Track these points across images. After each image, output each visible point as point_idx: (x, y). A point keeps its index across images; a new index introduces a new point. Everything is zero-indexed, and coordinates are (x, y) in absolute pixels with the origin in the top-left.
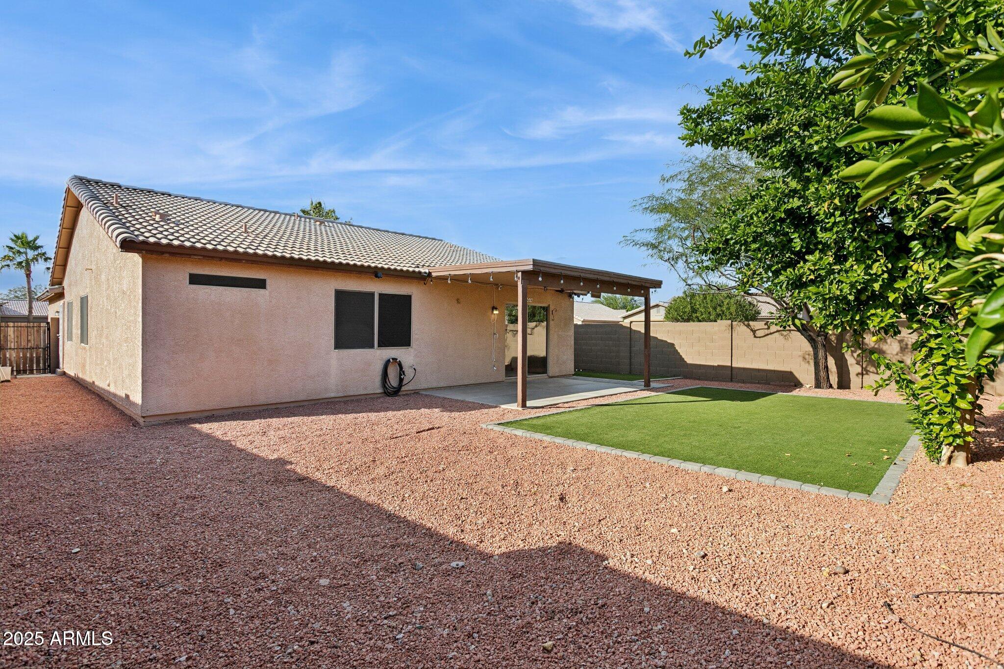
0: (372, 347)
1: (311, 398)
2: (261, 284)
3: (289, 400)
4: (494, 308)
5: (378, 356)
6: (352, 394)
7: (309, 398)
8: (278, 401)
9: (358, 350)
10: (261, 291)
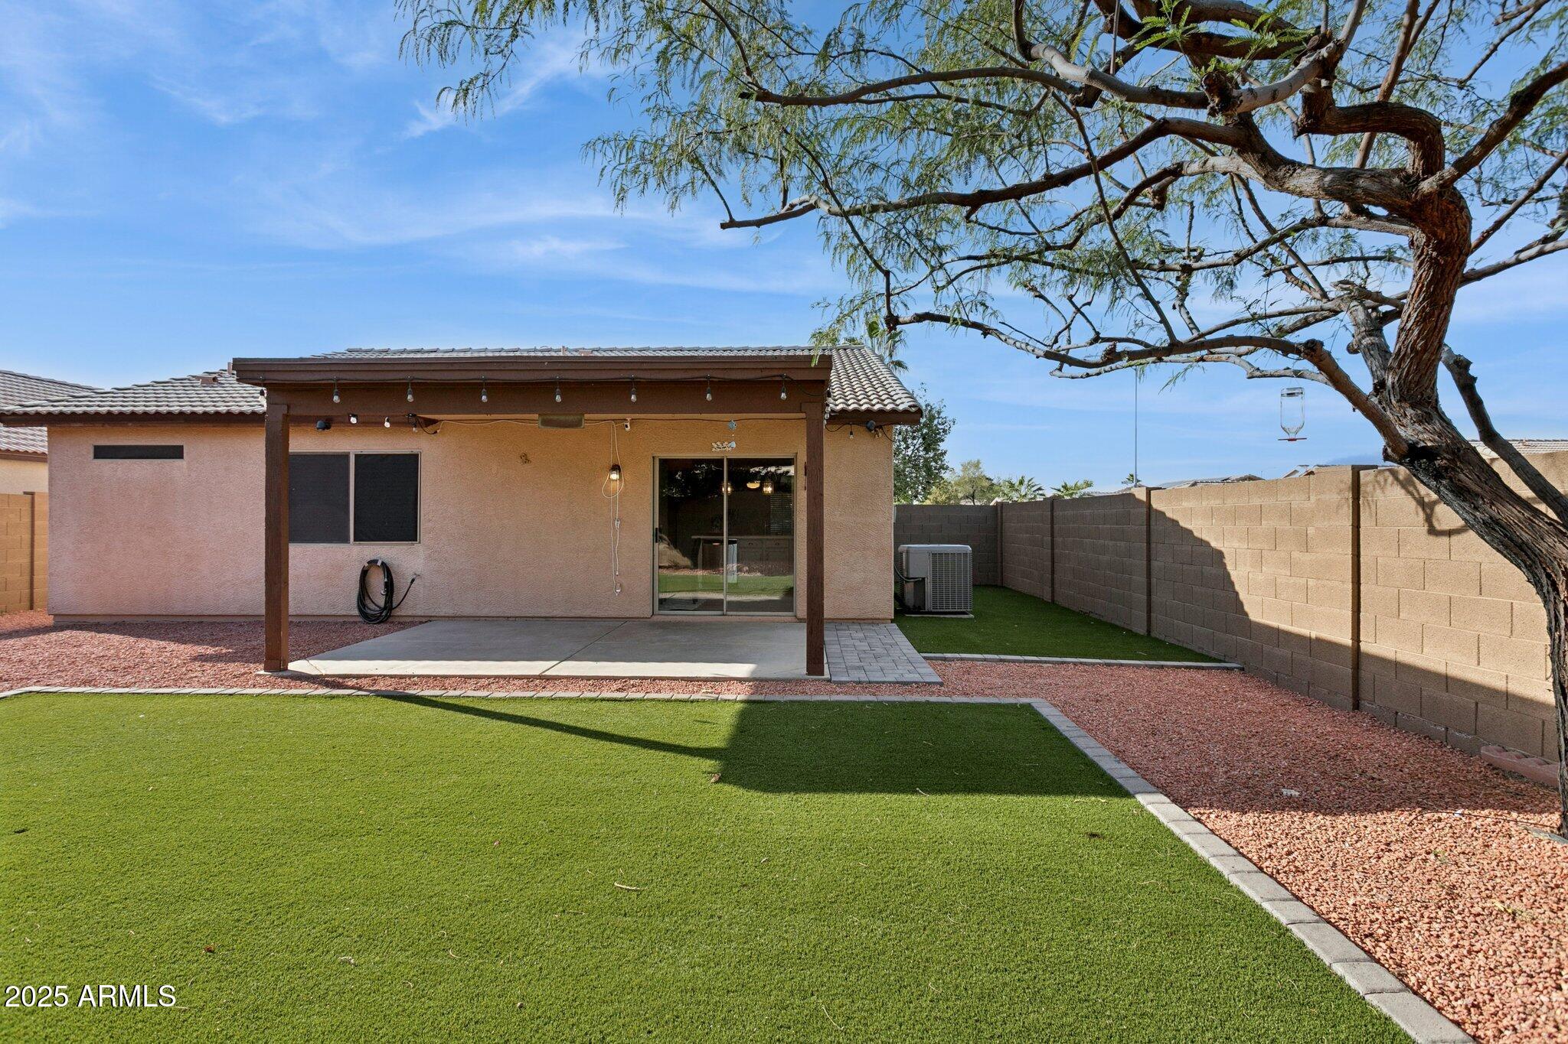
0: (346, 540)
1: (245, 613)
2: (176, 453)
3: (214, 613)
4: (616, 468)
5: (354, 554)
6: (308, 612)
7: (242, 613)
8: (199, 612)
9: (321, 546)
10: (177, 462)
